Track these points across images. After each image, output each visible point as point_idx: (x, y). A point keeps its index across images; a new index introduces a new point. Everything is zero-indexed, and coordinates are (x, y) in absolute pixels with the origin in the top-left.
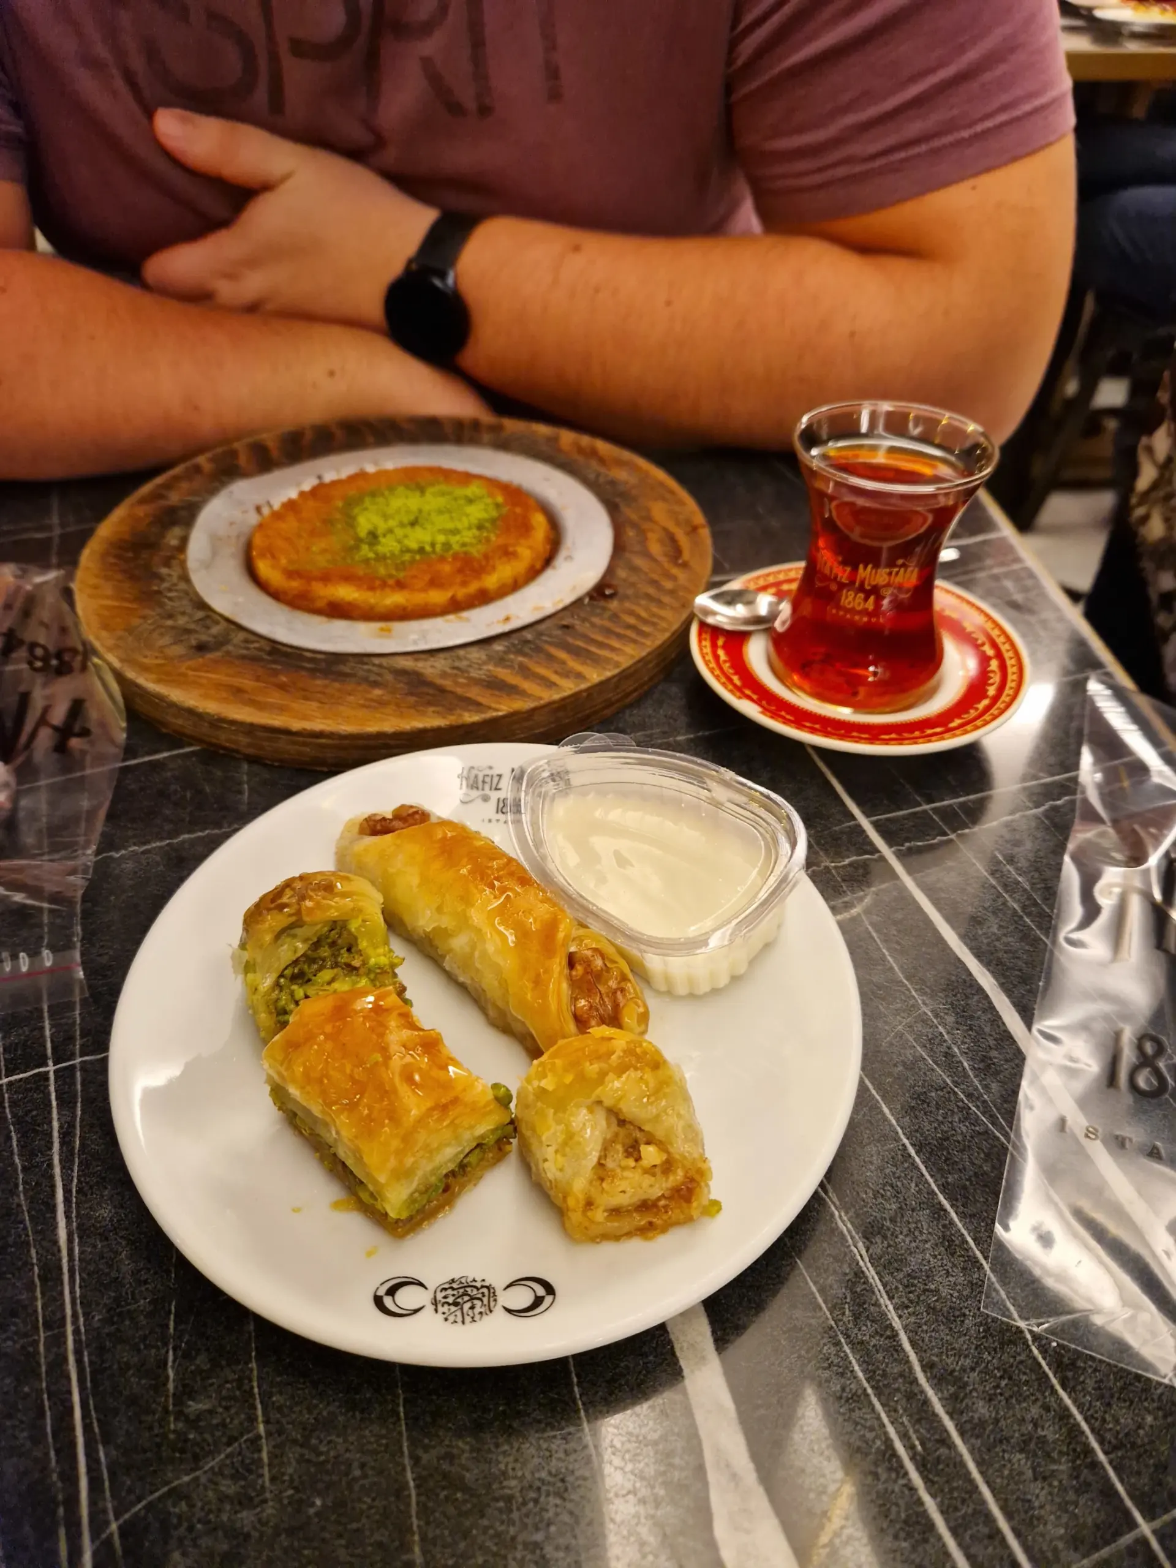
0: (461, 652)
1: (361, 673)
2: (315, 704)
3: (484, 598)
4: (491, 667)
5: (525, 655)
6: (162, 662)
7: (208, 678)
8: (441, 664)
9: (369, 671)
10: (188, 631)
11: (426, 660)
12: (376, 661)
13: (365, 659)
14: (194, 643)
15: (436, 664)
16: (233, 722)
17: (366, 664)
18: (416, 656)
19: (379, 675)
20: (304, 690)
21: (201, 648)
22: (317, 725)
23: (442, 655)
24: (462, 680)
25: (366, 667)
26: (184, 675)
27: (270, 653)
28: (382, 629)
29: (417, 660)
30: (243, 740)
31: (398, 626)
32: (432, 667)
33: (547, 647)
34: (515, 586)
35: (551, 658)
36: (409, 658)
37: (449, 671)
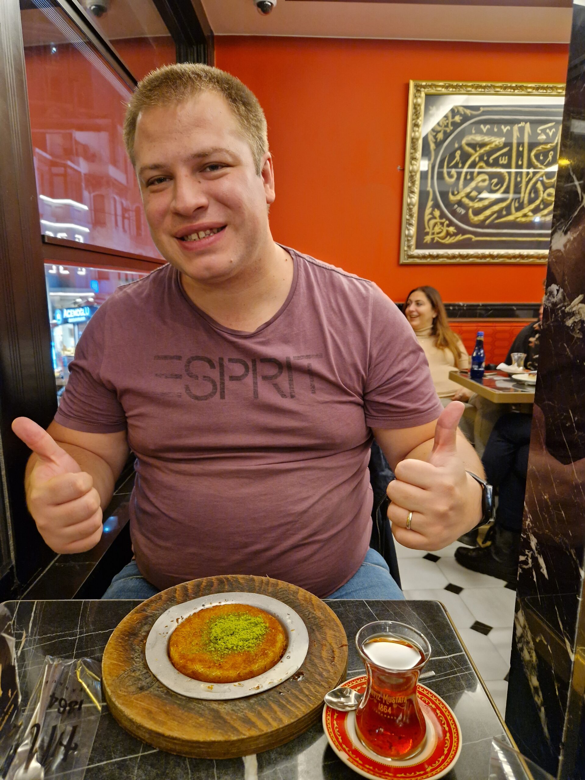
0: (237, 702)
1: (197, 709)
2: (176, 723)
3: (252, 675)
4: (247, 712)
5: (262, 707)
6: (126, 694)
7: (140, 704)
8: (228, 707)
9: (200, 708)
10: (139, 679)
11: (223, 705)
12: (204, 703)
13: (200, 702)
14: (139, 685)
15: (227, 707)
16: (145, 728)
17: (200, 704)
18: (220, 702)
19: (203, 710)
20: (174, 715)
21: (142, 689)
22: (175, 734)
23: (229, 703)
24: (235, 717)
25: (199, 705)
26: (132, 702)
27: (166, 694)
28: (209, 687)
29: (219, 704)
30: (147, 736)
31: (216, 686)
32: (225, 708)
33: (271, 703)
34: (265, 670)
35: (271, 709)
36: (217, 703)
37: (230, 712)
